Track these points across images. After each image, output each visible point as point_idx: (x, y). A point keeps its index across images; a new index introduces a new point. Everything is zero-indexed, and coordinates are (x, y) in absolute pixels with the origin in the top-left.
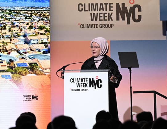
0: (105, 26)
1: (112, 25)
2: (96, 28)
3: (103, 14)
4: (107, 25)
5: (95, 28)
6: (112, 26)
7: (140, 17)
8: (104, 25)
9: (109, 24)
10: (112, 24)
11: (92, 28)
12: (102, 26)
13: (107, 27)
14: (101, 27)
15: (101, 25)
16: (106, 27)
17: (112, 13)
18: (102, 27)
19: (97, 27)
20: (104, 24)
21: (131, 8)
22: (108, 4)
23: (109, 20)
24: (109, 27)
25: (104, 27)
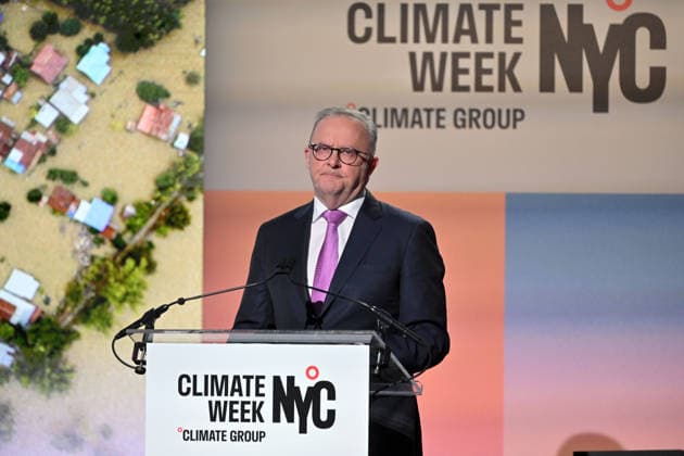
0: (480, 121)
1: (519, 115)
2: (438, 126)
3: (473, 56)
4: (489, 115)
5: (429, 125)
6: (515, 120)
7: (658, 75)
8: (475, 114)
9: (500, 111)
10: (515, 111)
11: (417, 126)
12: (467, 117)
13: (489, 122)
14: (460, 123)
15: (460, 115)
16: (486, 126)
17: (517, 56)
18: (464, 126)
19: (442, 122)
20: (478, 111)
21: (613, 28)
22: (497, 7)
23: (502, 88)
24: (504, 122)
25: (478, 126)
